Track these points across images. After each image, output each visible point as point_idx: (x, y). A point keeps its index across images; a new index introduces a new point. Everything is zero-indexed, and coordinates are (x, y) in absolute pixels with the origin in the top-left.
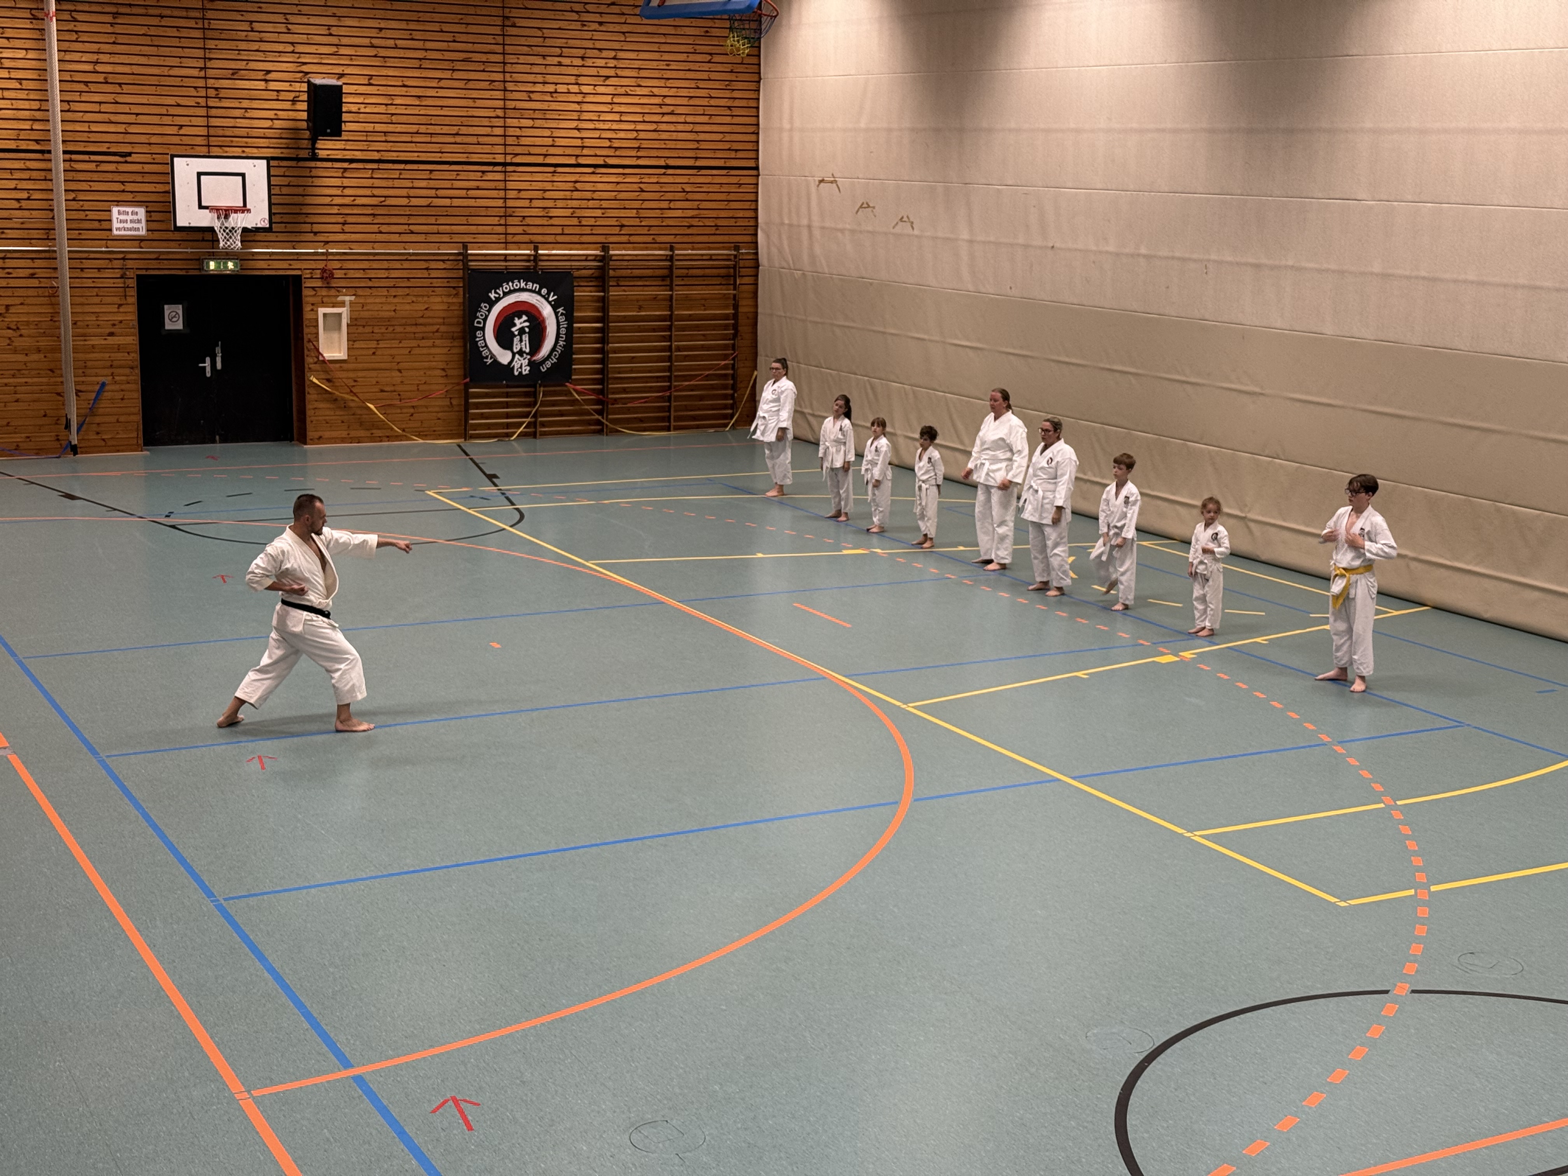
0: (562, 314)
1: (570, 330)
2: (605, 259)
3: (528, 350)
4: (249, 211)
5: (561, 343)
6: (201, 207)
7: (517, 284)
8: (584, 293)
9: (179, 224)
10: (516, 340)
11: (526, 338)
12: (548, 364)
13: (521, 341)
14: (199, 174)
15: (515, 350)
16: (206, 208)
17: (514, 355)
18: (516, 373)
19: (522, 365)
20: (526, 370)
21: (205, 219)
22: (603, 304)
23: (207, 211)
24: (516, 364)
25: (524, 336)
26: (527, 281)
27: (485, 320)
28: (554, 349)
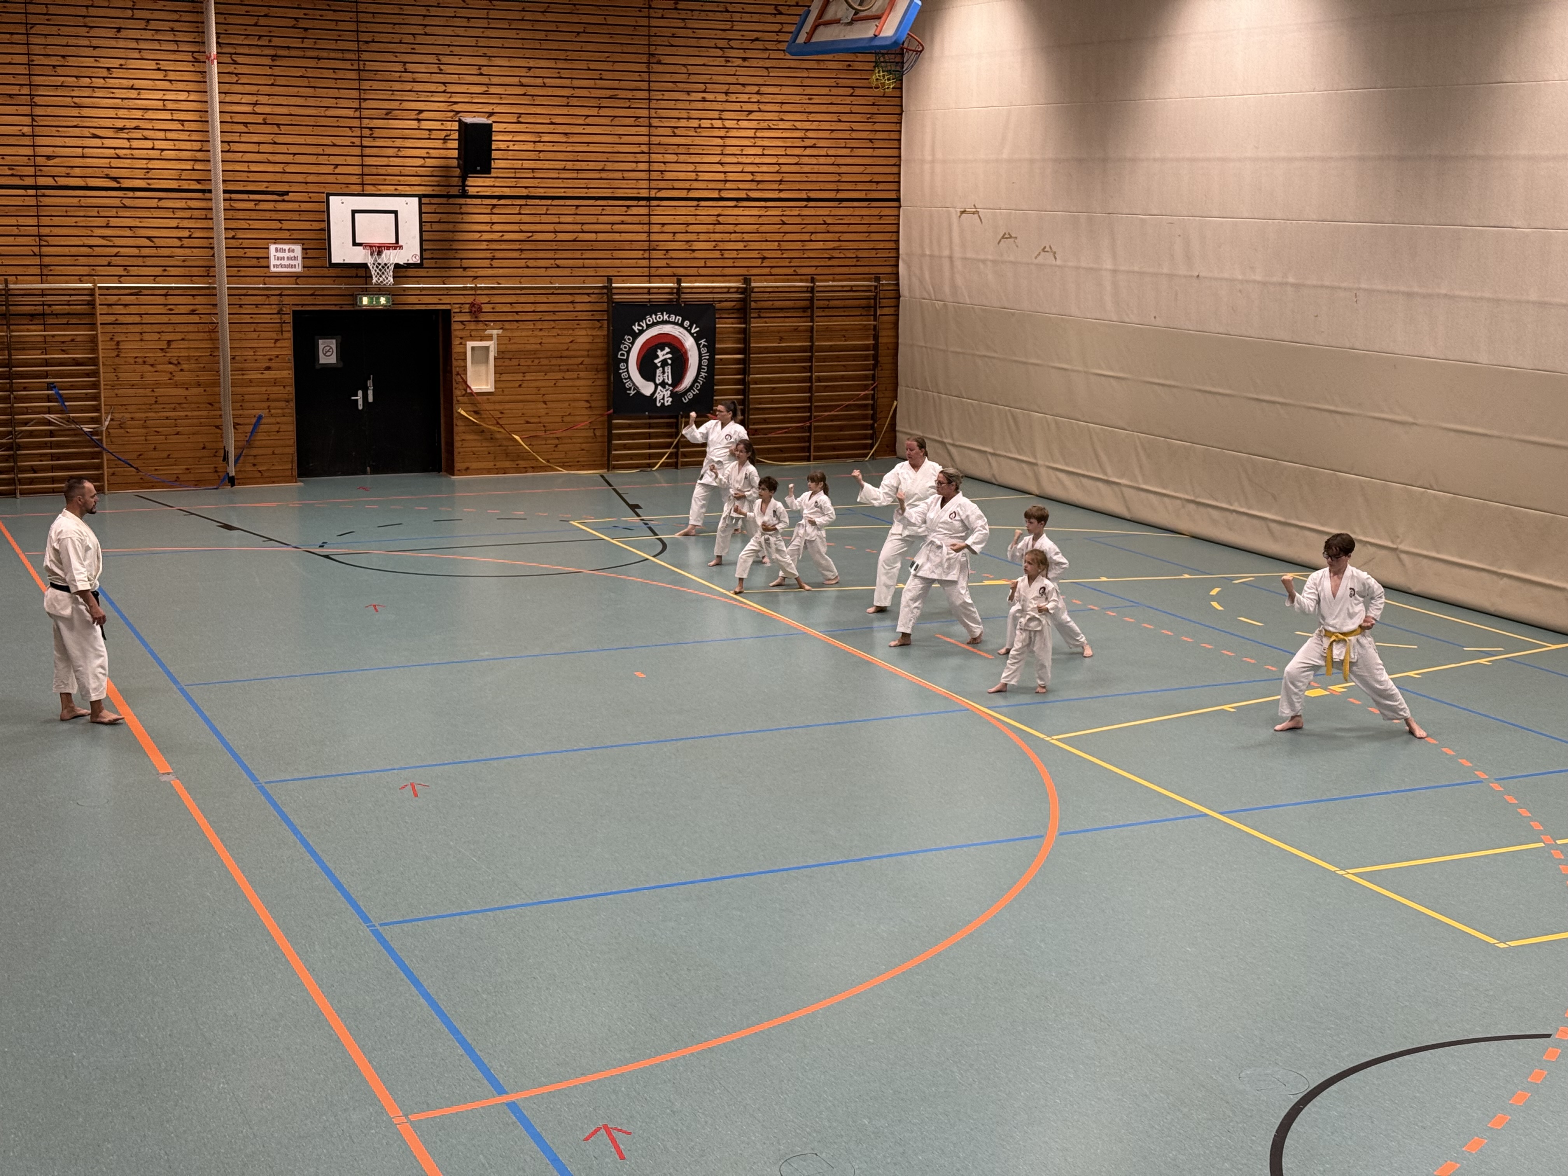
0: (704, 346)
1: (712, 361)
2: (746, 291)
3: (670, 382)
4: (401, 247)
5: (703, 374)
6: (355, 244)
7: (660, 317)
8: (726, 325)
9: (334, 261)
10: (659, 371)
11: (668, 369)
12: (690, 395)
13: (664, 372)
14: (354, 212)
15: (658, 382)
16: (360, 244)
17: (656, 386)
18: (659, 405)
19: (664, 397)
20: (668, 401)
21: (359, 256)
22: (745, 336)
23: (361, 248)
24: (658, 396)
25: (666, 368)
26: (669, 313)
27: (628, 352)
28: (695, 381)
